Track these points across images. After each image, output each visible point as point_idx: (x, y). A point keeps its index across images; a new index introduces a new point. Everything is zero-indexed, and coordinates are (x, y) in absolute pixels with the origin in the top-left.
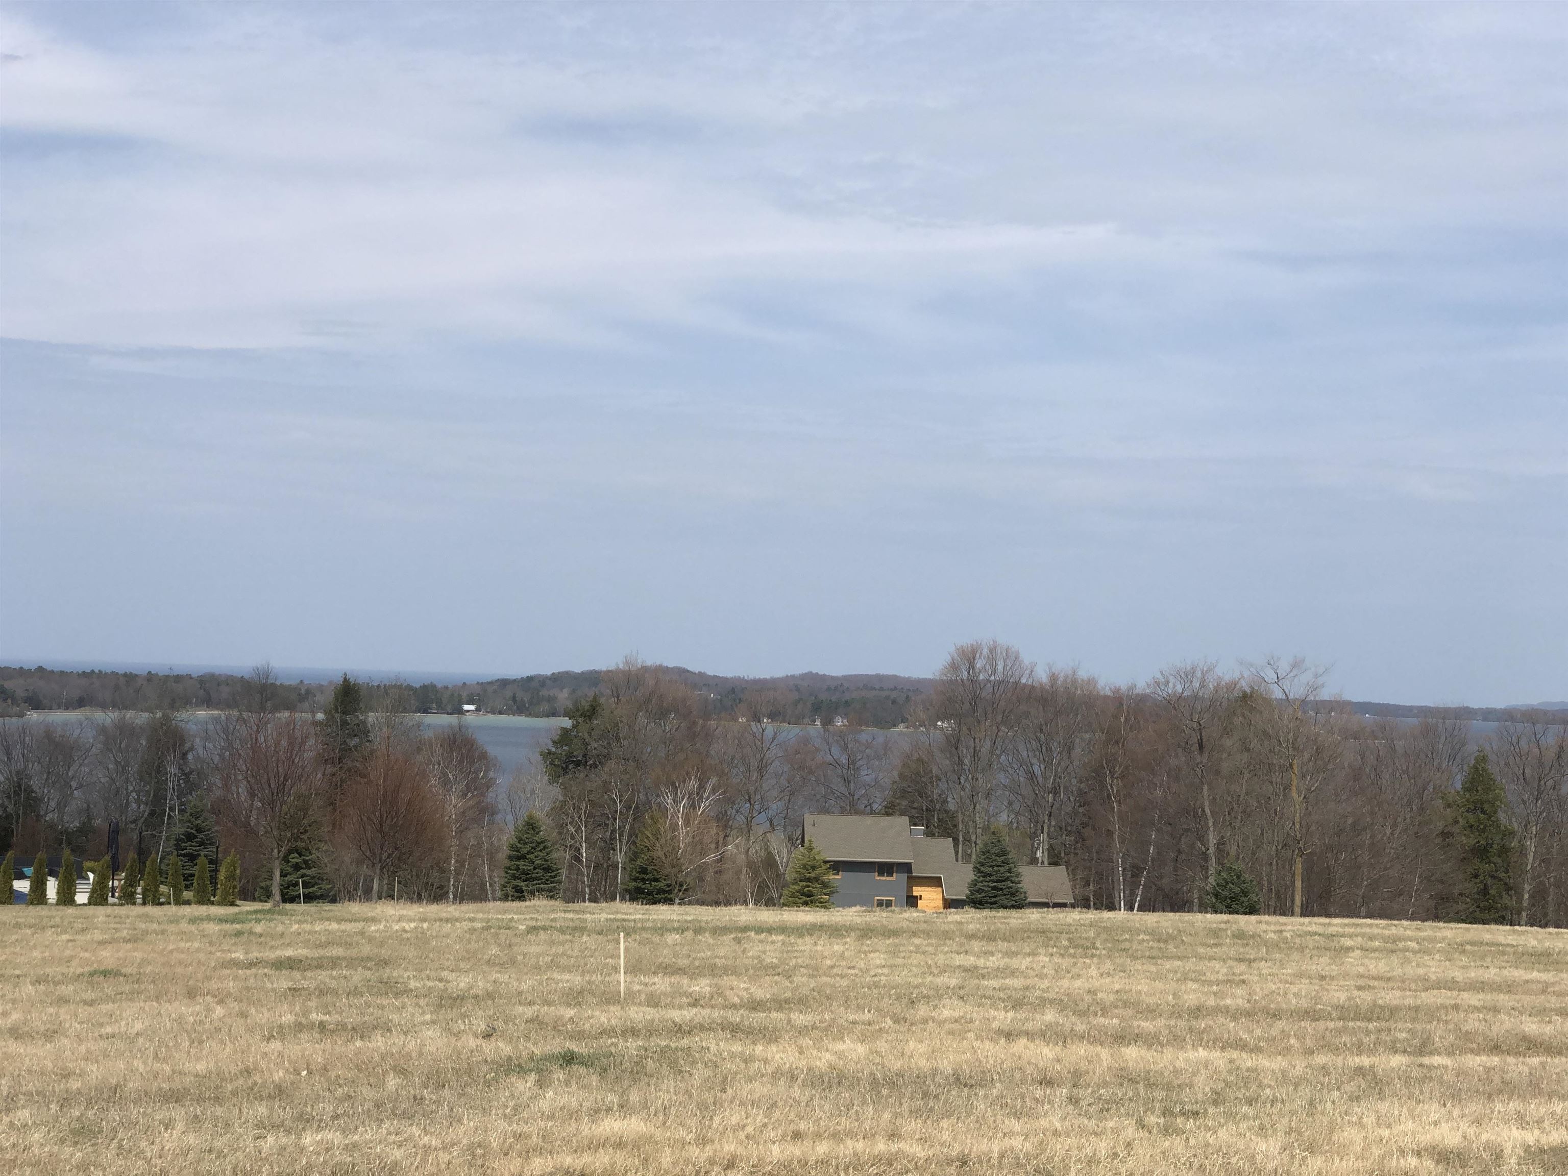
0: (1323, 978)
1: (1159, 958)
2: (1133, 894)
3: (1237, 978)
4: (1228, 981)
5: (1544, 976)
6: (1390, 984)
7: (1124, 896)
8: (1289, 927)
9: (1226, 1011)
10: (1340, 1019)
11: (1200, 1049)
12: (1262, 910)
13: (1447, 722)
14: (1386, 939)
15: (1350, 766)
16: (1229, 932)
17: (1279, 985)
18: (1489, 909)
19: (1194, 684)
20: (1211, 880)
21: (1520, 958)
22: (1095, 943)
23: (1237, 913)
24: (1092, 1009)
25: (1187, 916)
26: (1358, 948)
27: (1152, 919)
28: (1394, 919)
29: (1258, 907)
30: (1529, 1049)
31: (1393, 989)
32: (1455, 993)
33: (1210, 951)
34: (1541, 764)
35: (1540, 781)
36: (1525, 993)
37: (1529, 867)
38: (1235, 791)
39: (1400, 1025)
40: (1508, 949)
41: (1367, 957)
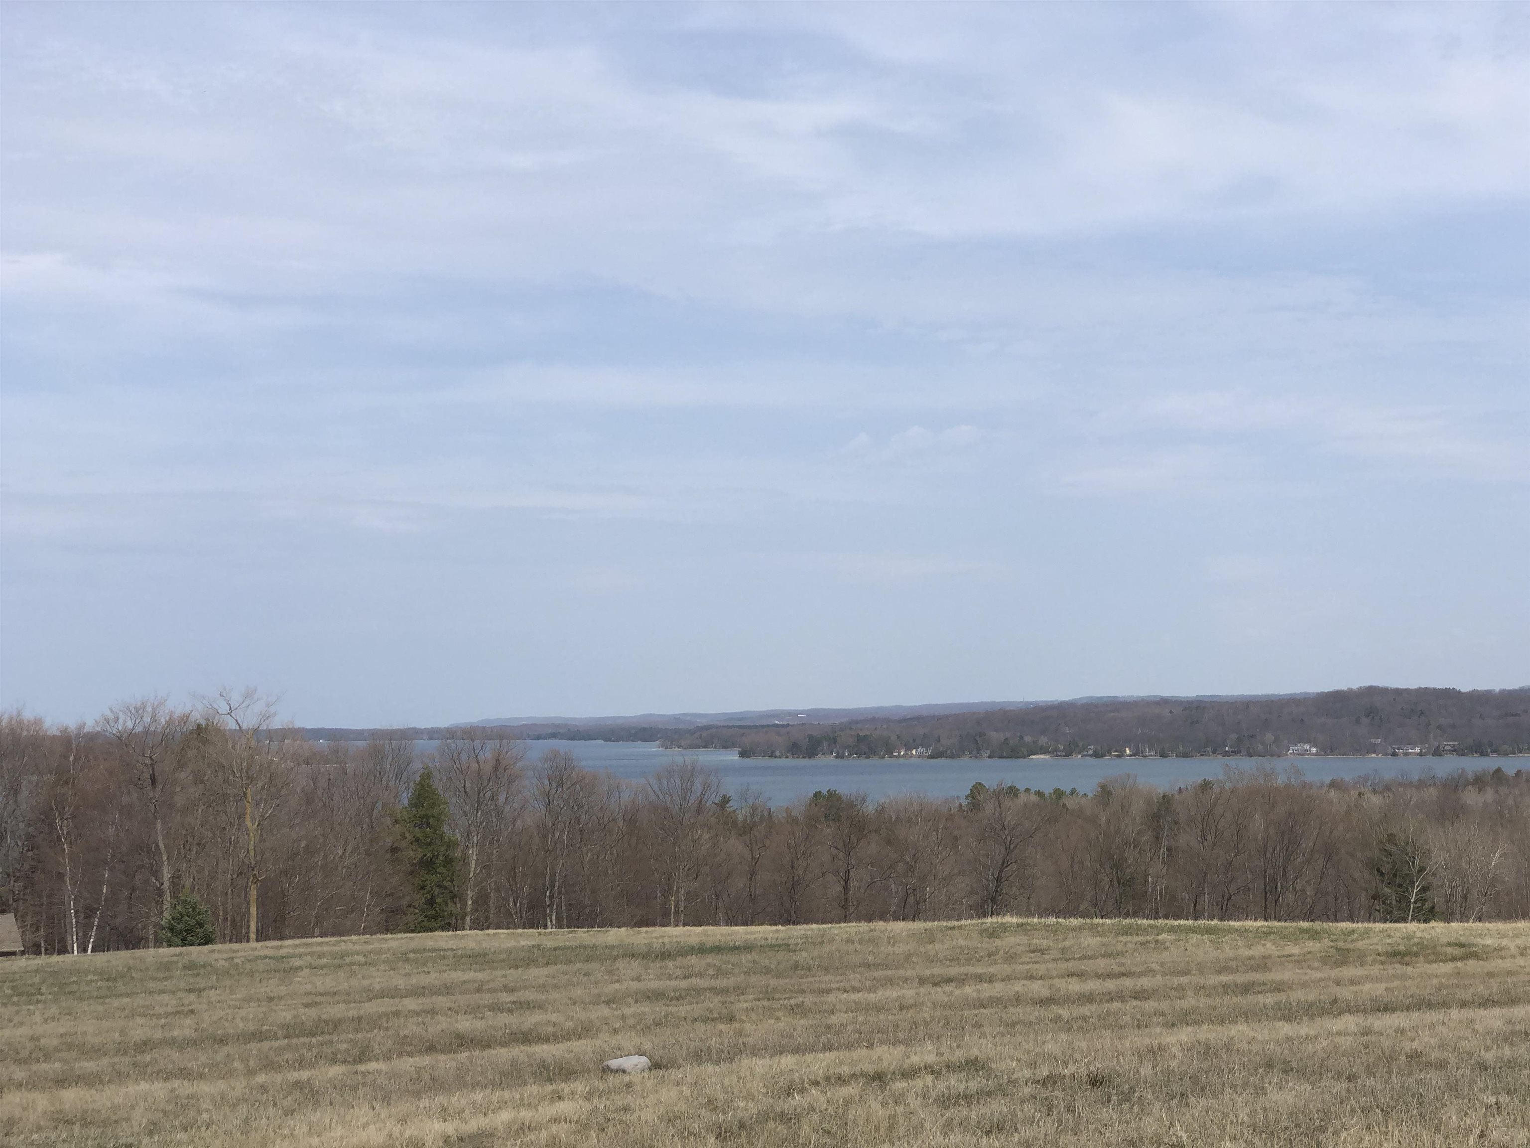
0: (271, 999)
1: (107, 997)
2: (86, 936)
3: (186, 1009)
4: (178, 1012)
5: (480, 976)
6: (337, 998)
7: (77, 939)
8: (240, 954)
9: (172, 1043)
10: (285, 1038)
11: (142, 1082)
12: (218, 940)
13: (394, 742)
14: (333, 955)
15: (303, 791)
16: (180, 965)
17: (228, 1011)
18: (435, 918)
19: (144, 719)
20: (167, 914)
21: (458, 961)
22: (40, 989)
23: (192, 945)
24: (33, 1056)
25: (139, 953)
26: (306, 967)
27: (102, 959)
28: (344, 936)
29: (213, 937)
30: (462, 1045)
31: (338, 1003)
32: (397, 1000)
33: (160, 985)
34: (480, 777)
35: (479, 793)
36: (462, 993)
37: (472, 874)
38: (190, 824)
39: (343, 1037)
40: (449, 953)
41: (316, 975)
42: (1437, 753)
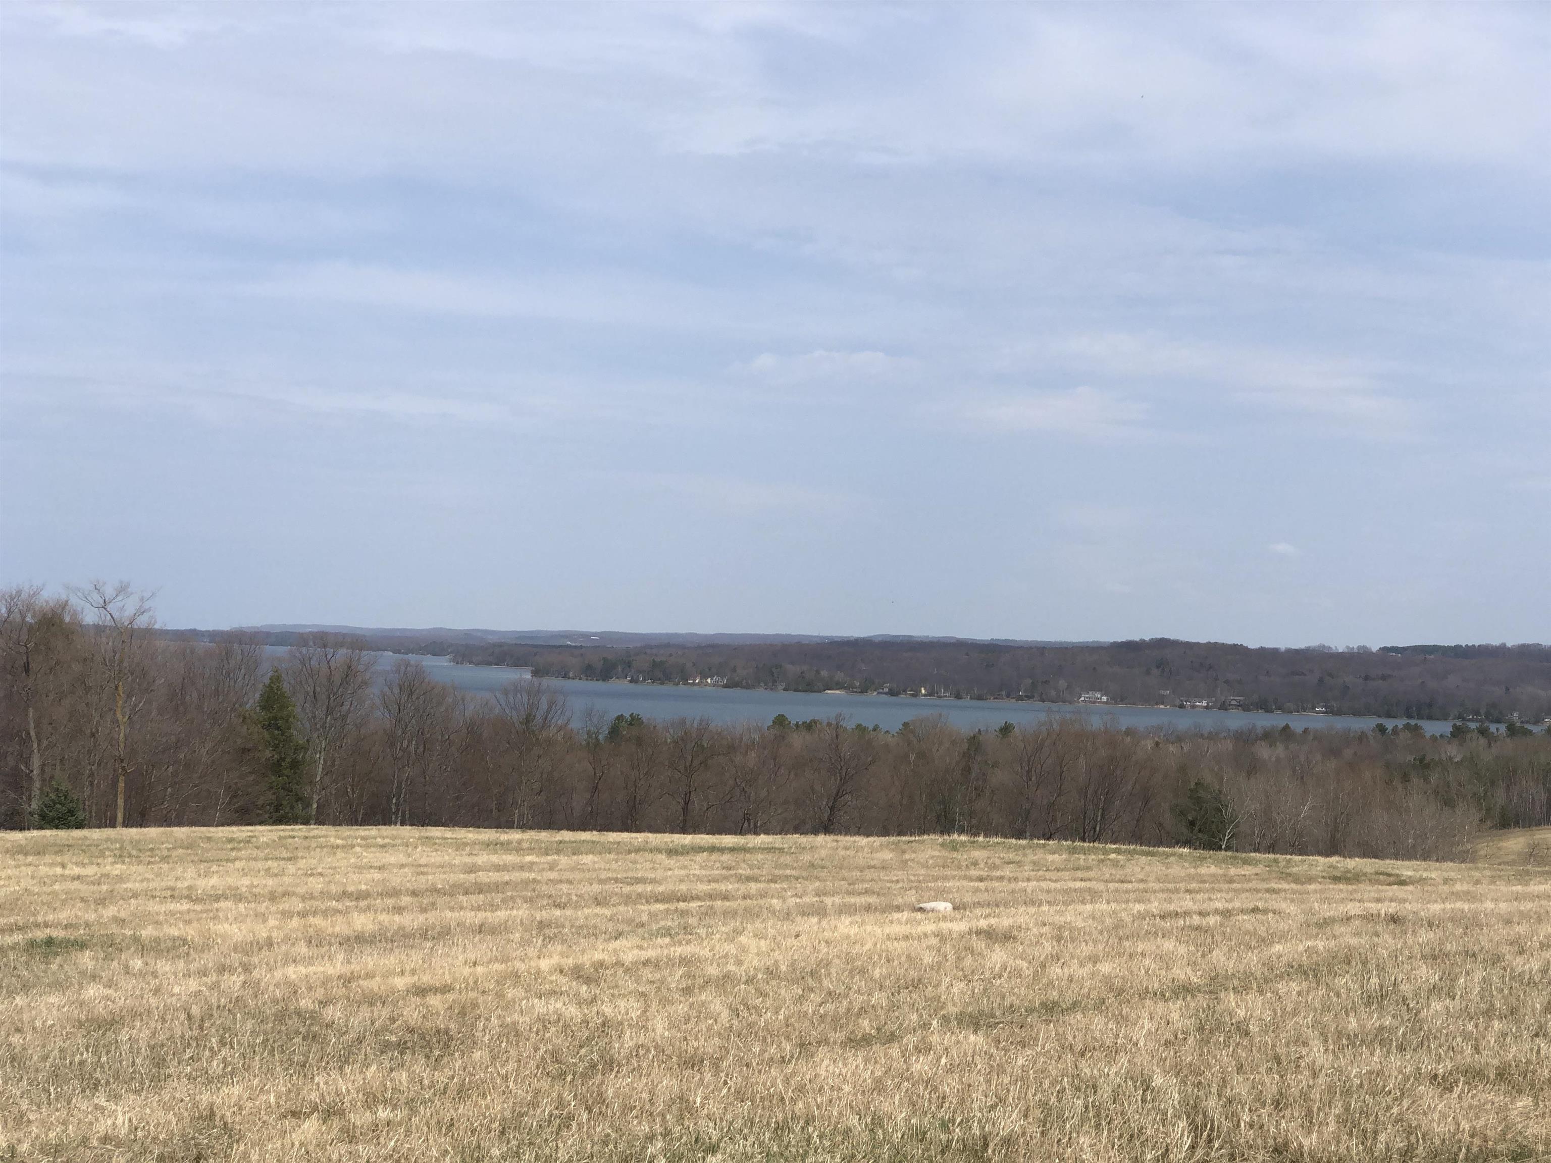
12: (89, 825)
13: (243, 645)
19: (19, 608)
20: (35, 801)
29: (83, 823)
34: (331, 683)
35: (329, 699)
37: (318, 778)
42: (1224, 707)
